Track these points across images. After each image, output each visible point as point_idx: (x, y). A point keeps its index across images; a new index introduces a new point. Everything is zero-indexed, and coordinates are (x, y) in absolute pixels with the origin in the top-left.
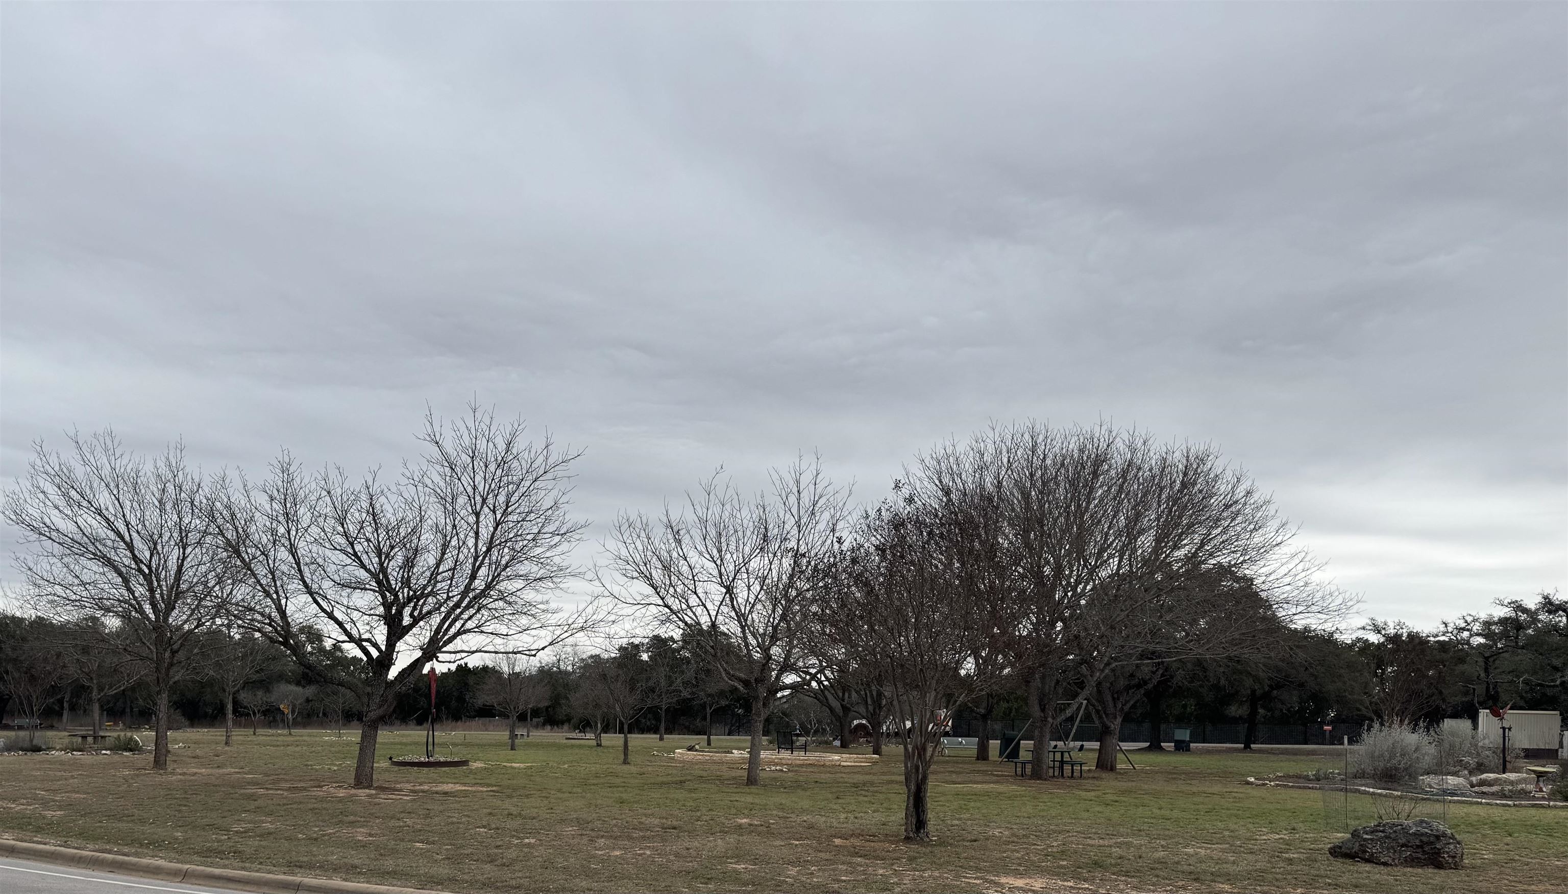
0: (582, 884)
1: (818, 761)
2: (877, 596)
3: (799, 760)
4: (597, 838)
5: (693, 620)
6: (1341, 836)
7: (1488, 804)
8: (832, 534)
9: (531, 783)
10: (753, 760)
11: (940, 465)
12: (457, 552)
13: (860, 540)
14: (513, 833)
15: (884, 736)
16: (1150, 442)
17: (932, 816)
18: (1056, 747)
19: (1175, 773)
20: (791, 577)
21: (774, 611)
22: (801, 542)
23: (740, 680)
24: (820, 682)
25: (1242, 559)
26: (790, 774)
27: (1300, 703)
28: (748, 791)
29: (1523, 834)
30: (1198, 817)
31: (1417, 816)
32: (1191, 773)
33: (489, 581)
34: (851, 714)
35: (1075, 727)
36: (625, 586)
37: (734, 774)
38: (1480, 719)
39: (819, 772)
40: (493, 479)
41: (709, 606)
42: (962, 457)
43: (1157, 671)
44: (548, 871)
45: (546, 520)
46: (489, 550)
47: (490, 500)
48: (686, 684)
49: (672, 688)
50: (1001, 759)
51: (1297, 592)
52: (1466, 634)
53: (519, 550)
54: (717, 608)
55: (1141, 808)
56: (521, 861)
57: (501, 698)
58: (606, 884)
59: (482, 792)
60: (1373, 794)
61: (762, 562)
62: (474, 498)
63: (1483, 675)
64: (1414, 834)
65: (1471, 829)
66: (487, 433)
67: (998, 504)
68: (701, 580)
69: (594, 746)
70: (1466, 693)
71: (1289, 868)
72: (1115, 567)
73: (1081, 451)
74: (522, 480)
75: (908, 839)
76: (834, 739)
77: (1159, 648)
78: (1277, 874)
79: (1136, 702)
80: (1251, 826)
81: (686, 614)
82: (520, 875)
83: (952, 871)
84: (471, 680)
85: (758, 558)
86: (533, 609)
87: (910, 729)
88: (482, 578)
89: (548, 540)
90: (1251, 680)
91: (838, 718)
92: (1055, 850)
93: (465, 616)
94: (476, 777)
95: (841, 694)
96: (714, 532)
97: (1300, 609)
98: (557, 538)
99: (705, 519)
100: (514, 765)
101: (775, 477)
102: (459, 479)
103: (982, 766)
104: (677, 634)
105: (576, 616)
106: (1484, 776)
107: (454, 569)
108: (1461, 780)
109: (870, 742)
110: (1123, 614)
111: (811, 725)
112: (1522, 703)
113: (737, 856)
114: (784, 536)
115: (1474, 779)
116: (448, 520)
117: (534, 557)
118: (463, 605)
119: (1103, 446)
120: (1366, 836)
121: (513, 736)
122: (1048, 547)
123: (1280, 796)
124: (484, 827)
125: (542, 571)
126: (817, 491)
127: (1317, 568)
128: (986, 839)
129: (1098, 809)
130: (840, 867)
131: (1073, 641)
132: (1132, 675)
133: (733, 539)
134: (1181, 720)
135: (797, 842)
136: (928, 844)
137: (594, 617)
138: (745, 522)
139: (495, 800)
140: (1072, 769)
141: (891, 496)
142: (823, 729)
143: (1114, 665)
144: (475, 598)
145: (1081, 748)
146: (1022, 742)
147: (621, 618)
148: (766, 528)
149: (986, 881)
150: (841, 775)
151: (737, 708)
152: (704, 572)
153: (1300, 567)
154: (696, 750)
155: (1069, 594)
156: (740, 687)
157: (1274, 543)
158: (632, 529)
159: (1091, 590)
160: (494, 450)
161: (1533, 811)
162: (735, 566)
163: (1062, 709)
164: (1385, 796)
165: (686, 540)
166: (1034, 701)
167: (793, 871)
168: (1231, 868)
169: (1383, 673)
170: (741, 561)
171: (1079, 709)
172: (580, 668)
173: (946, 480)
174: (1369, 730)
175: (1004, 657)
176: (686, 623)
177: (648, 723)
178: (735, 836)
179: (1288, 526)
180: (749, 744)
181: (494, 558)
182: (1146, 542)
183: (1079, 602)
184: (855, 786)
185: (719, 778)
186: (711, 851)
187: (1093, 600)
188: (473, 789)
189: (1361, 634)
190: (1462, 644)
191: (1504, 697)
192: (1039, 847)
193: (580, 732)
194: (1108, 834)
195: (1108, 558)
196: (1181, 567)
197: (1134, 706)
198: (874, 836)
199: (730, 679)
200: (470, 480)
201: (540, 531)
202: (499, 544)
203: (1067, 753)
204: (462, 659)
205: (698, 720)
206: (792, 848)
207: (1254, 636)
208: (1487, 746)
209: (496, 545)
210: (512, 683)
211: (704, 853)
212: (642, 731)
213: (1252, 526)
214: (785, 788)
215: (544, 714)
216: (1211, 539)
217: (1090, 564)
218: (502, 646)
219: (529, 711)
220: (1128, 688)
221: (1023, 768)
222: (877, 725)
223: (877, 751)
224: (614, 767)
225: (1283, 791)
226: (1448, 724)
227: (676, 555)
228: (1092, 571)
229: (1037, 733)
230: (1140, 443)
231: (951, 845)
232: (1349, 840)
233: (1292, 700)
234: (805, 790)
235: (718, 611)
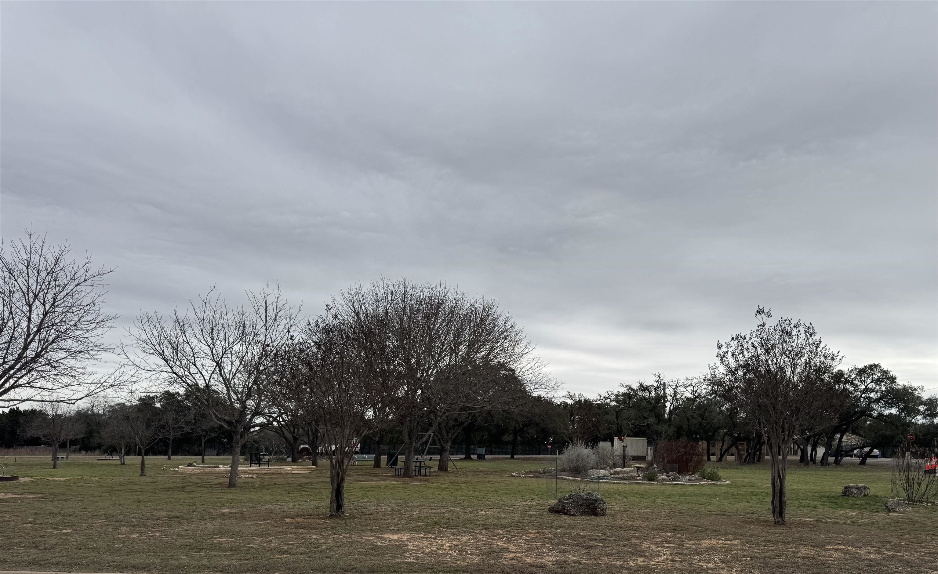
0: (108, 558)
1: (277, 471)
2: (315, 372)
3: (264, 470)
4: (120, 526)
5: (193, 381)
6: (554, 502)
7: (617, 483)
8: (287, 333)
9: (69, 491)
10: (233, 472)
11: (353, 298)
12: (12, 331)
13: (306, 338)
14: (54, 526)
15: (319, 455)
16: (466, 296)
17: (346, 502)
18: (417, 459)
19: (477, 472)
20: (260, 358)
21: (249, 378)
22: (267, 337)
23: (226, 421)
24: (279, 422)
25: (509, 360)
26: (258, 480)
27: (537, 434)
28: (229, 491)
29: (632, 498)
30: (487, 495)
31: (587, 490)
32: (485, 471)
33: (38, 351)
34: (299, 442)
35: (427, 448)
36: (144, 359)
37: (220, 481)
38: (615, 440)
39: (277, 478)
40: (44, 282)
41: (204, 373)
42: (365, 294)
43: (469, 417)
44: (81, 551)
45: (85, 312)
46: (39, 330)
47: (41, 296)
48: (187, 423)
49: (178, 425)
50: (387, 467)
51: (535, 378)
52: (609, 400)
53: (63, 331)
54: (210, 375)
55: (460, 491)
56: (60, 545)
57: (46, 432)
58: (126, 557)
59: (29, 498)
60: (569, 480)
61: (241, 347)
62: (28, 295)
63: (615, 420)
64: (586, 499)
65: (610, 496)
66: (40, 251)
67: (386, 323)
68: (199, 357)
69: (119, 464)
70: (609, 429)
71: (530, 519)
72: (448, 361)
73: (430, 298)
74: (67, 284)
75: (331, 516)
76: (288, 457)
77: (469, 405)
78: (524, 523)
79: (458, 434)
80: (513, 498)
81: (188, 378)
82: (59, 555)
83: (357, 533)
84: (21, 420)
85: (239, 345)
86: (74, 372)
87: (334, 452)
88: (33, 349)
89: (86, 326)
90: (514, 422)
91: (290, 444)
92: (414, 517)
93: (19, 375)
94: (25, 488)
95: (292, 430)
96: (209, 328)
97: (536, 386)
98: (93, 325)
99: (202, 318)
100: (55, 479)
101: (251, 296)
102: (16, 281)
103: (377, 471)
104: (182, 391)
105: (107, 377)
106: (616, 469)
107: (10, 342)
108: (606, 471)
109: (310, 458)
110: (451, 387)
111: (273, 449)
112: (632, 434)
113: (221, 533)
114: (256, 332)
115: (612, 471)
116: (5, 308)
117: (75, 337)
118: (17, 367)
119: (442, 296)
120: (565, 501)
121: (55, 459)
122: (413, 348)
123: (527, 482)
124: (30, 523)
125: (81, 347)
126: (278, 307)
127: (544, 366)
128: (377, 513)
129: (438, 493)
130: (289, 536)
131: (426, 400)
132: (456, 419)
133: (222, 332)
134: (481, 443)
135: (262, 522)
136: (344, 518)
137: (121, 378)
138: (230, 322)
139: (39, 504)
140: (426, 471)
141: (324, 313)
142: (280, 451)
143: (447, 414)
144: (26, 363)
145: (431, 459)
146: (399, 456)
147: (141, 380)
148: (244, 326)
149: (377, 537)
150: (291, 479)
151: (223, 438)
152: (202, 352)
153: (536, 365)
154: (194, 466)
155: (425, 374)
156: (225, 426)
157: (524, 352)
158: (150, 322)
159: (436, 373)
160: (45, 263)
161: (636, 486)
162: (223, 349)
163: (421, 437)
164: (574, 481)
165: (189, 331)
166: (405, 432)
167: (258, 540)
168: (503, 522)
169: (573, 419)
170: (227, 346)
171: (429, 438)
172: (109, 412)
173: (357, 306)
174: (567, 447)
175: (389, 409)
176: (188, 384)
177: (160, 449)
178: (220, 520)
179: (531, 344)
180: (230, 461)
181: (43, 336)
182: (463, 348)
183: (429, 379)
184: (300, 485)
185: (209, 483)
186: (203, 531)
187: (437, 379)
188: (22, 496)
189: (564, 399)
190: (607, 405)
191: (624, 431)
192: (406, 516)
193: (109, 455)
194: (442, 506)
195: (444, 357)
196: (480, 363)
197: (457, 436)
198: (311, 515)
199: (218, 420)
200: (25, 282)
201: (80, 319)
202: (48, 327)
203: (423, 462)
204: (15, 405)
205: (195, 446)
206: (258, 526)
207: (515, 400)
208: (617, 455)
209: (45, 328)
210: (55, 422)
211: (198, 532)
212: (155, 454)
213: (514, 343)
214: (255, 489)
215: (81, 442)
216: (495, 349)
217: (435, 359)
218: (48, 397)
219: (69, 441)
220: (454, 426)
221: (399, 471)
222: (314, 447)
223: (314, 464)
224: (134, 478)
225: (528, 479)
226: (602, 444)
227: (182, 340)
228: (436, 363)
229: (407, 451)
230: (460, 296)
231: (357, 518)
232: (557, 504)
233: (532, 432)
234: (268, 489)
235: (210, 377)
